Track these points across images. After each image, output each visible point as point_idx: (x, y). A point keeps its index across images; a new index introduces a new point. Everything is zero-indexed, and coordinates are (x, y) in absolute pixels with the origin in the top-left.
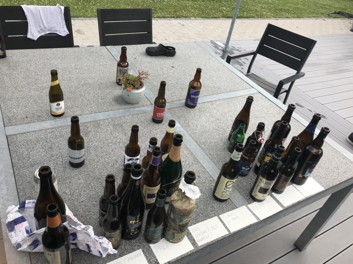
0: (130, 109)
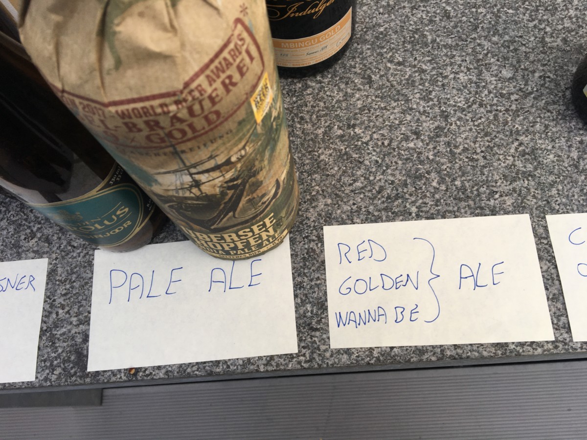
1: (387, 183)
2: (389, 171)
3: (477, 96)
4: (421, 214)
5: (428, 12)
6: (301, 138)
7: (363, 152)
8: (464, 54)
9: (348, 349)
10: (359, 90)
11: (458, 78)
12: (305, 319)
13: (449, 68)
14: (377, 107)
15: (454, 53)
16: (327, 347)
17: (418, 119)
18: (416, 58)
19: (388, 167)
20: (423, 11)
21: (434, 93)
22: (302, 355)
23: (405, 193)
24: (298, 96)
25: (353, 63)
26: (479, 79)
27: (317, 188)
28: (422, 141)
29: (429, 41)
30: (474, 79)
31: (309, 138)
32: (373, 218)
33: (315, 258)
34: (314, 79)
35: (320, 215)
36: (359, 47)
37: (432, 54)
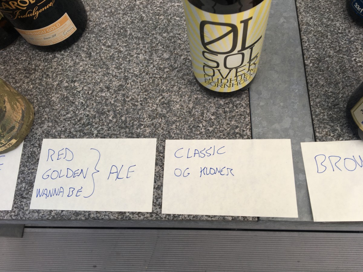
1: (85, 116)
2: (88, 109)
3: (146, 68)
4: (99, 135)
5: (132, 17)
6: (44, 87)
7: (76, 97)
8: (145, 43)
9: (39, 210)
10: (83, 60)
11: (139, 57)
12: (20, 191)
13: (135, 51)
14: (90, 71)
15: (140, 42)
16: (28, 208)
17: (111, 80)
18: (118, 44)
19: (87, 107)
20: (129, 16)
21: (123, 65)
22: (13, 212)
23: (93, 122)
24: (48, 62)
25: (83, 45)
26: (150, 58)
27: (46, 116)
28: (110, 92)
29: (128, 34)
30: (147, 58)
31: (49, 87)
32: (72, 136)
33: (34, 157)
34: (60, 53)
35: (43, 132)
36: (89, 35)
37: (128, 42)
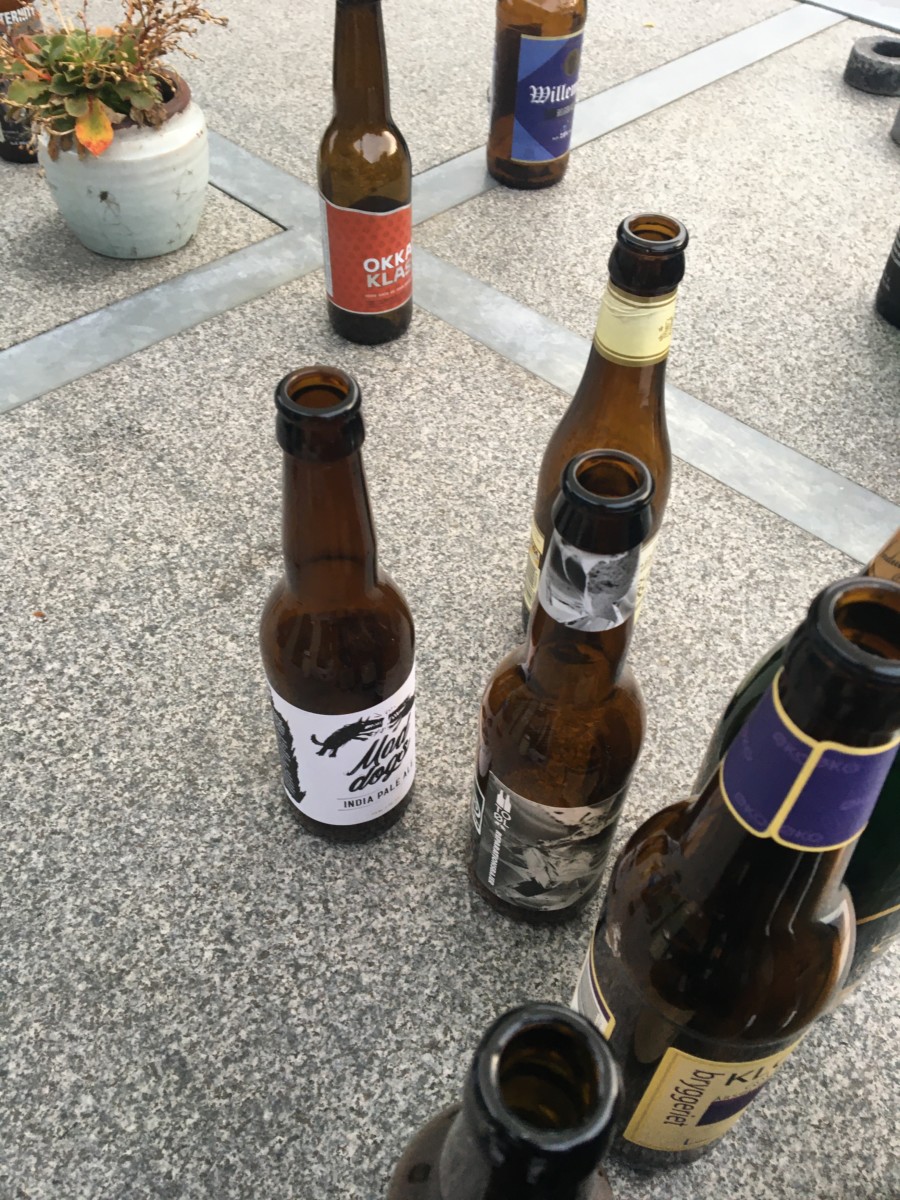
0: (151, 296)
